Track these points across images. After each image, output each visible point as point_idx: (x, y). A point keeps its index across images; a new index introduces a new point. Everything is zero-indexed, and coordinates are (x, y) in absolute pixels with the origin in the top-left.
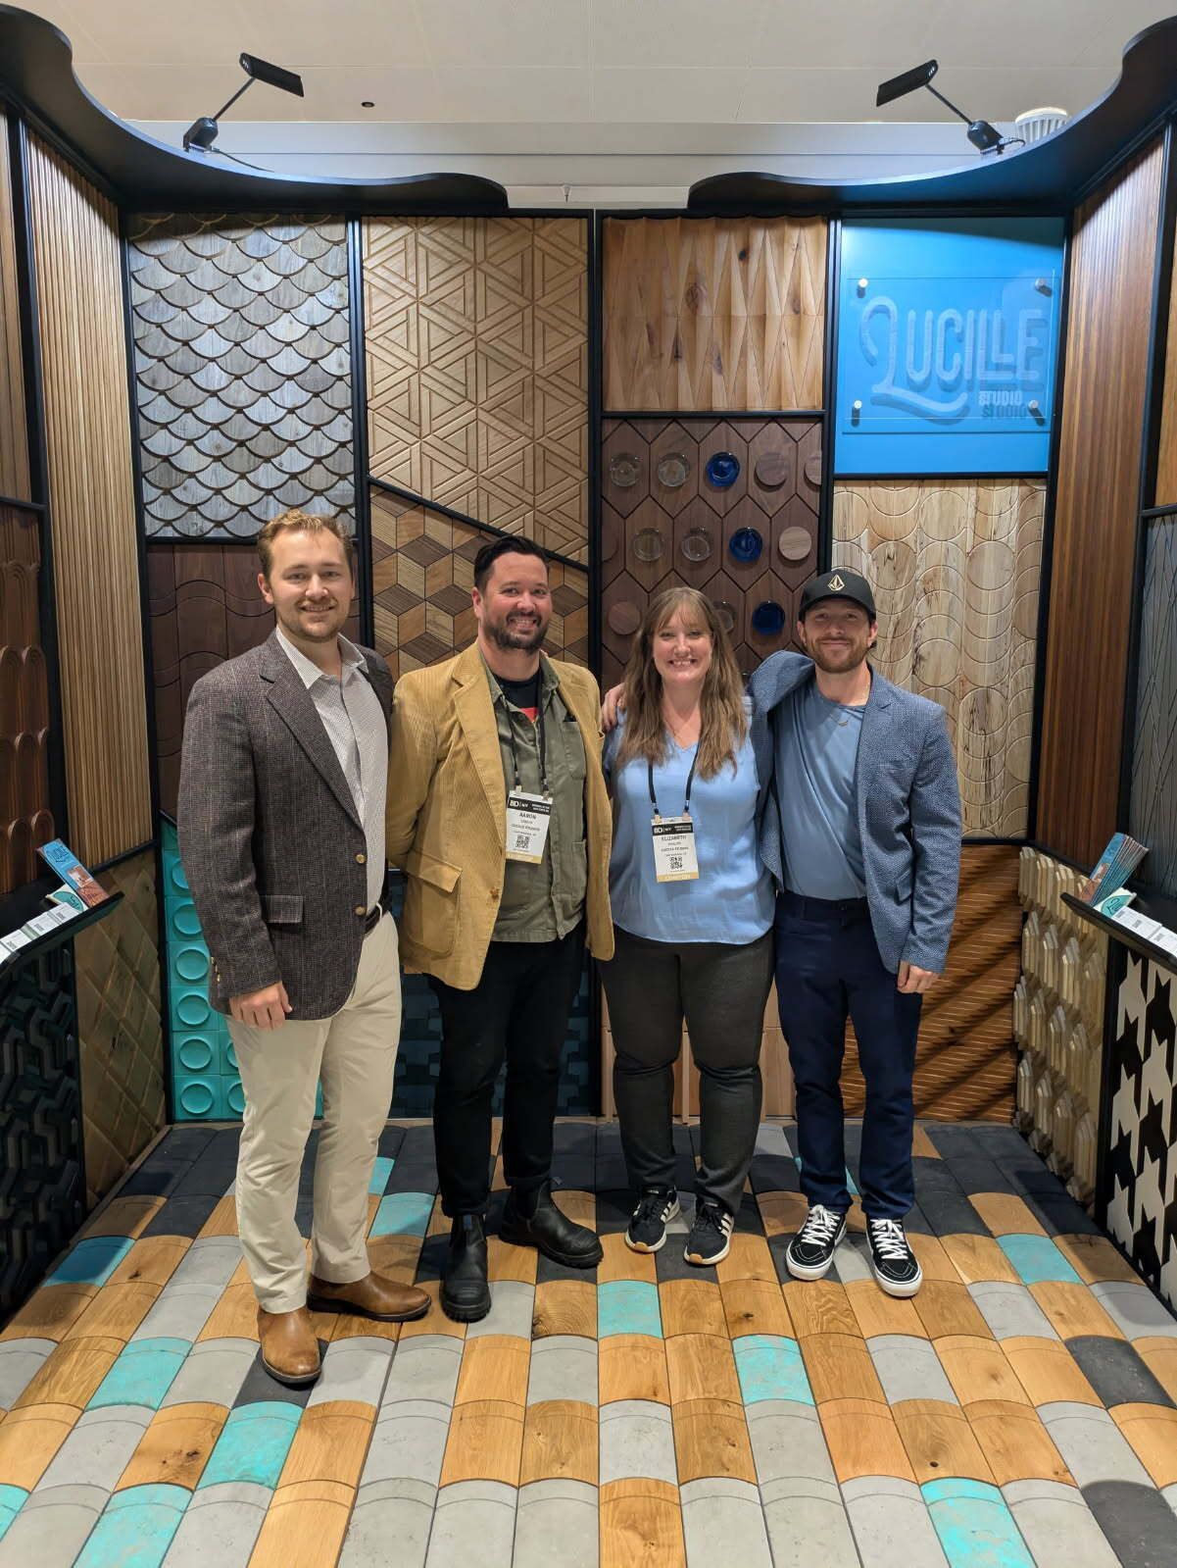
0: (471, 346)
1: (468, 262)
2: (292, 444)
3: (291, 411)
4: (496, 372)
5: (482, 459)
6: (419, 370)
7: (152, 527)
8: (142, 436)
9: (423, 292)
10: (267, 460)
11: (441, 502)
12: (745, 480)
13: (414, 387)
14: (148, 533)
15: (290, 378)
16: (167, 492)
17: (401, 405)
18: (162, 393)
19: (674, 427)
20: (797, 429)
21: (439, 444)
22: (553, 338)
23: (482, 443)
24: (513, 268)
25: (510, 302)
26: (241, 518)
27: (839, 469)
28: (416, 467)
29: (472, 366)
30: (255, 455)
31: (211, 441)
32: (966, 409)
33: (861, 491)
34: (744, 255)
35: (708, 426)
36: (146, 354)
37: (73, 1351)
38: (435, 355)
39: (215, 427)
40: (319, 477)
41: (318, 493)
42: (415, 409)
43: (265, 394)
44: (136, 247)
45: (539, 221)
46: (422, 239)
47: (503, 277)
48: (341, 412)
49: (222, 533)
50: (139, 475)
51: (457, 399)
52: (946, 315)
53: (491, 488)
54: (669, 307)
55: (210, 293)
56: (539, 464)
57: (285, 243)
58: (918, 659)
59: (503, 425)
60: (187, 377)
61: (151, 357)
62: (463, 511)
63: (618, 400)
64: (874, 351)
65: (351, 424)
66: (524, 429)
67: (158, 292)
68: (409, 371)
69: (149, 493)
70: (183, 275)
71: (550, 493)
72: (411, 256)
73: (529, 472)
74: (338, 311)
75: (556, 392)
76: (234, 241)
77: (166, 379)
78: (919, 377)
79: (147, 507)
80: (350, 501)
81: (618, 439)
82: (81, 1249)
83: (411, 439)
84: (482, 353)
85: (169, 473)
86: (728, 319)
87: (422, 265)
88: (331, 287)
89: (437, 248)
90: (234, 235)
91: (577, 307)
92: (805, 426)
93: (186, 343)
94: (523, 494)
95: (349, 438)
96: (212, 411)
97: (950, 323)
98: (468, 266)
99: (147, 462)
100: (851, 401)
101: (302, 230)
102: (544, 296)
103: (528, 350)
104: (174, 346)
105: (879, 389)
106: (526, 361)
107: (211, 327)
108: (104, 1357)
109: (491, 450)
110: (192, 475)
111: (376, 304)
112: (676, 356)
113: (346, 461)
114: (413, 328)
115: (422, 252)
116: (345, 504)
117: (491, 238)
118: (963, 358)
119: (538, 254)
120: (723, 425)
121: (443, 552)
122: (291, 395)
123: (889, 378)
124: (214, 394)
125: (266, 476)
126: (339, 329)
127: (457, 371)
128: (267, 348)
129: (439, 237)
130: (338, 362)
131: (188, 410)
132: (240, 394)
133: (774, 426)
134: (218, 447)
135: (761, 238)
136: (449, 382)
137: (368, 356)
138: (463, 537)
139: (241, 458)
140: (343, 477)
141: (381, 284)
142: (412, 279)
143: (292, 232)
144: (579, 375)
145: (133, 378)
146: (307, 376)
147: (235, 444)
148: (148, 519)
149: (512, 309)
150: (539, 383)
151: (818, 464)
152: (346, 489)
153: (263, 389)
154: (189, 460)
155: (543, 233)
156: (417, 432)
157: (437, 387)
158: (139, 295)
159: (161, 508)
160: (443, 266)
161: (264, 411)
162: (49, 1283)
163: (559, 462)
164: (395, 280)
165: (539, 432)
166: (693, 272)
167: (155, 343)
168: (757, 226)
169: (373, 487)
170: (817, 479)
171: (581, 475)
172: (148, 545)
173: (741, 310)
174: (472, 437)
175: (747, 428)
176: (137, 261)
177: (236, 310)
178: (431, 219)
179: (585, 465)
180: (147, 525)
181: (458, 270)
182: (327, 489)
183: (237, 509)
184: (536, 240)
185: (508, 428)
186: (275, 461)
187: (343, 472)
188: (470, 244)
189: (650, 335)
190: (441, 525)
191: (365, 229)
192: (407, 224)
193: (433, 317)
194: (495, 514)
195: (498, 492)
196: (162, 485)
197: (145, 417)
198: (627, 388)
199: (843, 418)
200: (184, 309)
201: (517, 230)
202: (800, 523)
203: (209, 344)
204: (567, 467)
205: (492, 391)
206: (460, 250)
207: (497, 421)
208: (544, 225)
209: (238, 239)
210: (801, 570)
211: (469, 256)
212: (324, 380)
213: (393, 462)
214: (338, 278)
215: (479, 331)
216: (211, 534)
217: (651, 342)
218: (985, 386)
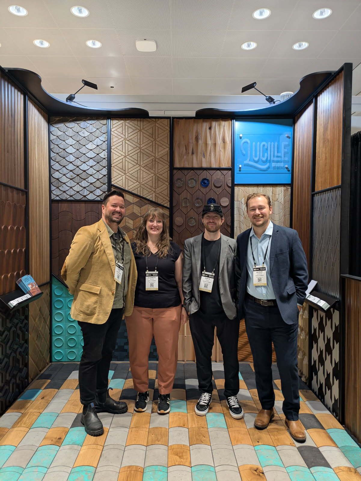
0: (139, 150)
1: (138, 129)
2: (91, 175)
3: (91, 167)
4: (145, 158)
5: (141, 179)
6: (125, 157)
7: (53, 197)
8: (52, 173)
9: (127, 137)
10: (85, 179)
11: (130, 190)
12: (211, 185)
13: (124, 161)
14: (52, 198)
15: (91, 158)
16: (58, 188)
17: (120, 165)
18: (57, 162)
19: (192, 171)
20: (225, 172)
21: (130, 176)
22: (160, 149)
23: (142, 175)
24: (150, 131)
26: (77, 195)
27: (236, 183)
28: (124, 181)
29: (139, 156)
30: (81, 178)
31: (70, 175)
32: (269, 168)
33: (242, 188)
34: (210, 128)
35: (201, 171)
36: (54, 152)
37: (26, 415)
38: (129, 153)
39: (71, 171)
40: (98, 184)
41: (98, 188)
42: (124, 167)
43: (84, 163)
44: (52, 125)
45: (157, 120)
46: (126, 124)
47: (148, 134)
48: (105, 167)
49: (72, 199)
50: (50, 183)
51: (135, 164)
52: (263, 143)
53: (144, 187)
54: (191, 141)
55: (71, 137)
56: (156, 181)
57: (91, 124)
59: (147, 171)
60: (64, 158)
61: (55, 153)
62: (136, 193)
63: (177, 165)
64: (244, 153)
65: (107, 170)
66: (153, 172)
67: (57, 136)
68: (123, 157)
69: (53, 188)
70: (64, 132)
71: (159, 188)
72: (124, 128)
73: (154, 183)
74: (104, 142)
75: (162, 163)
76: (78, 124)
77: (58, 159)
78: (256, 159)
79: (52, 192)
80: (106, 190)
81: (177, 174)
82: (27, 392)
83: (123, 174)
84: (142, 152)
85: (58, 183)
86: (206, 144)
87: (126, 130)
88: (103, 136)
89: (131, 126)
90: (78, 122)
91: (167, 141)
92: (227, 172)
93: (64, 150)
94: (152, 189)
95: (106, 174)
96: (71, 167)
97: (264, 146)
98: (139, 130)
99: (53, 180)
100: (238, 165)
101: (96, 121)
102: (158, 138)
103: (154, 152)
104: (61, 150)
105: (246, 162)
106: (153, 154)
107: (71, 145)
108: (34, 417)
109: (144, 177)
110: (64, 183)
111: (114, 140)
112: (193, 153)
113: (106, 180)
114: (124, 146)
115: (126, 127)
116: (105, 191)
117: (145, 123)
118: (267, 154)
119: (157, 128)
120: (205, 171)
121: (131, 204)
122: (91, 163)
123: (248, 159)
124: (71, 162)
125: (84, 184)
126: (105, 146)
127: (135, 157)
128: (86, 151)
129: (131, 123)
130: (104, 154)
131: (64, 167)
132: (78, 163)
133: (218, 171)
134: (72, 176)
135: (214, 124)
136: (133, 160)
137: (112, 153)
138: (136, 200)
139: (77, 179)
140: (104, 184)
141: (116, 135)
142: (124, 134)
143: (93, 122)
144: (167, 158)
145: (50, 158)
146: (96, 158)
147: (76, 175)
148: (52, 194)
149: (150, 141)
150: (157, 160)
151: (230, 181)
152: (105, 187)
154: (64, 179)
155: (158, 122)
157: (130, 161)
158: (52, 137)
159: (56, 192)
160: (132, 130)
161: (84, 167)
162: (19, 400)
163: (161, 180)
164: (119, 134)
165: (156, 173)
166: (197, 132)
167: (56, 149)
168: (213, 121)
169: (112, 187)
170: (230, 185)
171: (167, 184)
172: (52, 201)
173: (209, 142)
174: (139, 174)
175: (211, 172)
176: (52, 129)
177: (78, 141)
178: (129, 119)
179: (169, 181)
180: (52, 196)
181: (136, 131)
182: (100, 187)
183: (76, 192)
184: (156, 124)
185: (148, 171)
186: (87, 180)
187: (104, 183)
188: (139, 125)
189: (186, 148)
190: (130, 196)
191: (112, 121)
192: (123, 120)
193: (129, 143)
194: (144, 194)
195: (145, 188)
196: (56, 186)
197: (53, 168)
198: (180, 161)
199: (236, 170)
200: (64, 141)
201: (152, 121)
202: (226, 197)
203: (70, 150)
204: (164, 182)
205: (144, 162)
206: (136, 127)
207: (145, 170)
208: (158, 120)
209: (79, 123)
210: (226, 209)
211: (139, 128)
212: (100, 159)
213: (118, 180)
214: (104, 133)
215: (141, 147)
216: (69, 199)
217: (186, 150)
218: (274, 161)
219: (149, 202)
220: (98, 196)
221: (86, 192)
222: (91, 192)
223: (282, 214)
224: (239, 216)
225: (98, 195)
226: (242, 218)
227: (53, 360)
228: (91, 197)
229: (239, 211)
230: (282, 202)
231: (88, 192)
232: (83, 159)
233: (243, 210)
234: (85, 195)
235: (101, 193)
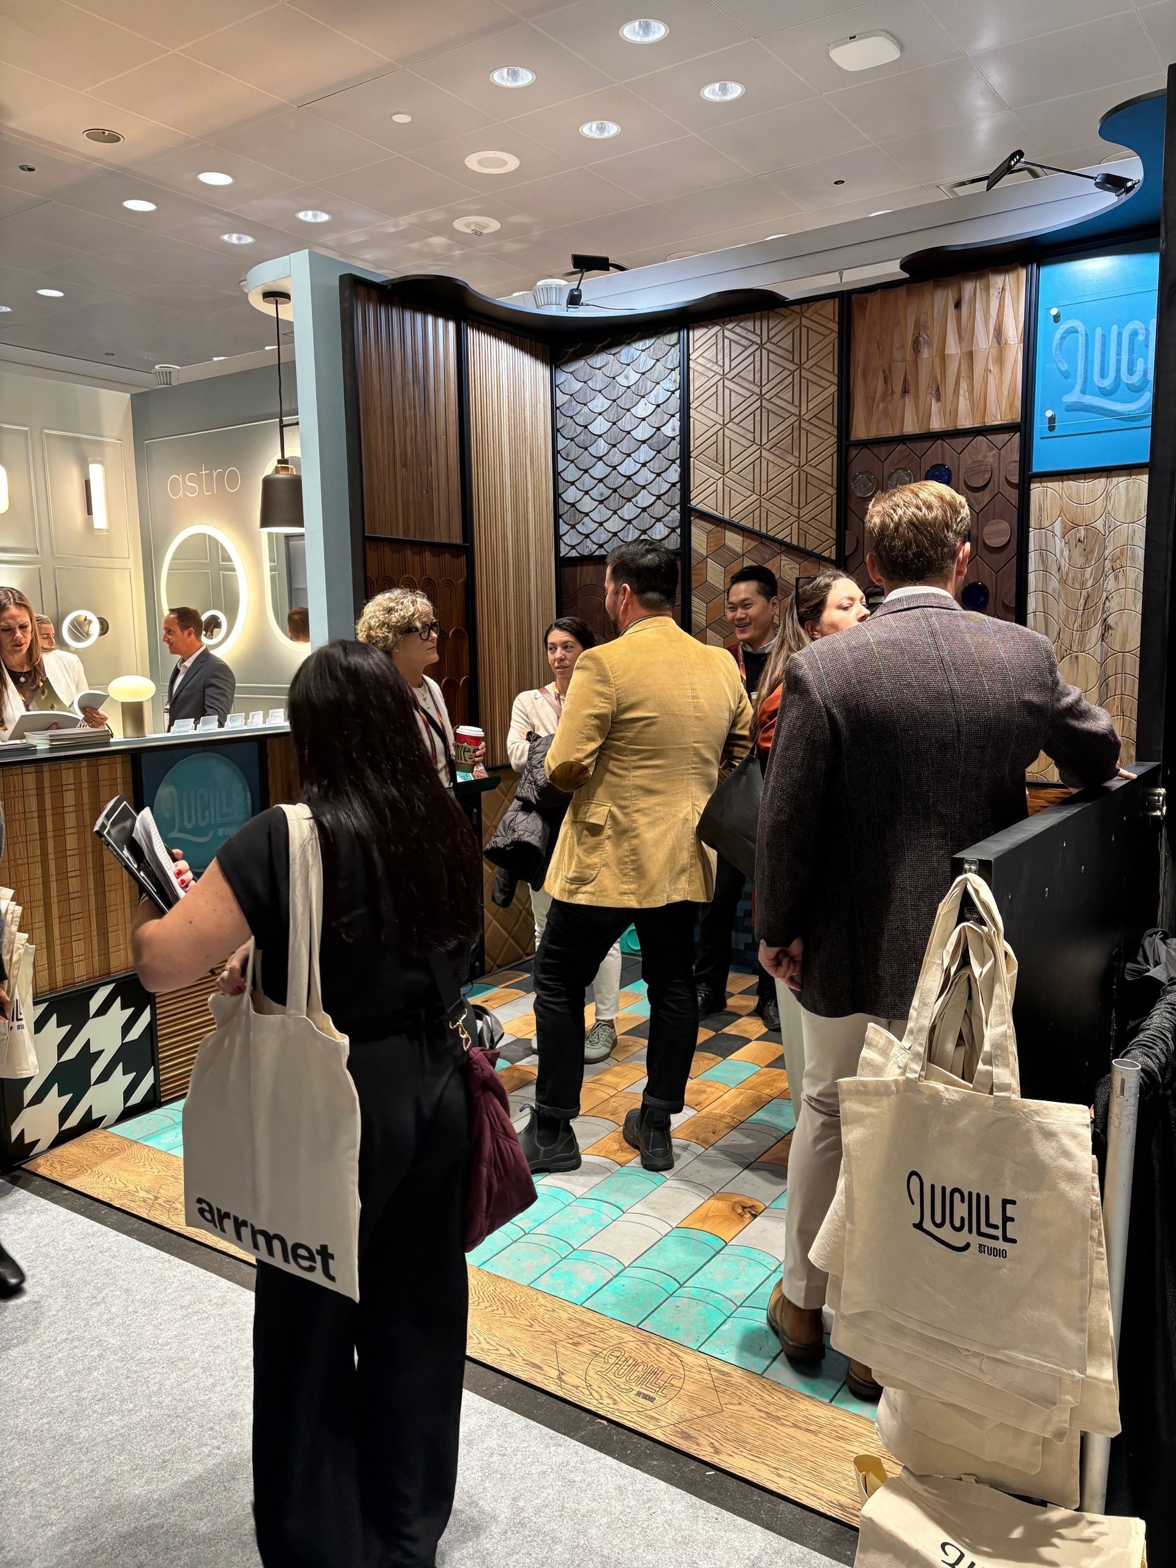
0: (758, 404)
1: (756, 344)
2: (644, 487)
3: (644, 465)
4: (774, 420)
5: (764, 485)
6: (724, 425)
7: (564, 551)
8: (560, 492)
9: (727, 370)
11: (736, 520)
13: (722, 439)
14: (561, 555)
15: (644, 442)
16: (573, 527)
17: (712, 452)
18: (571, 461)
19: (901, 447)
21: (735, 478)
22: (814, 390)
23: (764, 475)
24: (787, 343)
25: (785, 369)
27: (1036, 469)
28: (721, 495)
29: (758, 418)
30: (623, 498)
33: (1055, 486)
34: (958, 305)
35: (927, 444)
38: (734, 414)
39: (601, 481)
40: (659, 509)
41: (660, 520)
42: (720, 454)
44: (560, 368)
45: (805, 306)
46: (727, 333)
47: (780, 351)
48: (674, 462)
50: (557, 517)
51: (748, 444)
52: (1130, 326)
53: (769, 507)
54: (897, 355)
55: (600, 392)
56: (803, 485)
58: (1107, 627)
59: (778, 459)
61: (567, 439)
62: (749, 526)
63: (860, 431)
64: (1065, 365)
66: (791, 459)
67: (571, 395)
69: (564, 528)
70: (585, 382)
71: (810, 506)
72: (720, 346)
73: (796, 492)
74: (673, 392)
75: (815, 430)
76: (614, 355)
77: (575, 452)
78: (1107, 383)
80: (677, 524)
81: (859, 460)
85: (575, 514)
86: (943, 357)
87: (727, 351)
88: (670, 377)
89: (737, 338)
91: (831, 364)
92: (1006, 436)
93: (586, 427)
95: (679, 479)
96: (599, 470)
97: (1134, 334)
99: (563, 508)
100: (1043, 413)
101: (652, 341)
102: (808, 360)
103: (797, 403)
104: (580, 429)
105: (1073, 397)
106: (795, 410)
109: (770, 478)
110: (587, 514)
112: (905, 391)
113: (676, 496)
114: (720, 397)
115: (727, 342)
116: (674, 526)
117: (773, 324)
118: (1146, 363)
119: (804, 330)
120: (939, 442)
121: (738, 557)
122: (645, 453)
123: (1078, 387)
125: (628, 511)
126: (674, 404)
127: (748, 424)
128: (631, 424)
129: (738, 330)
130: (672, 428)
132: (615, 457)
133: (980, 438)
134: (602, 494)
135: (968, 288)
136: (742, 432)
137: (692, 419)
138: (750, 544)
140: (673, 507)
141: (700, 369)
142: (720, 363)
143: (648, 343)
144: (830, 415)
145: (555, 452)
146: (654, 440)
147: (611, 491)
148: (562, 545)
149: (787, 373)
150: (804, 425)
151: (1015, 468)
152: (676, 514)
154: (586, 504)
155: (807, 314)
156: (721, 471)
157: (735, 437)
158: (561, 399)
159: (570, 538)
160: (739, 349)
161: (628, 468)
163: (815, 482)
165: (803, 462)
166: (917, 325)
167: (571, 429)
168: (967, 278)
169: (693, 513)
170: (1015, 479)
171: (832, 491)
172: (562, 563)
173: (953, 348)
174: (757, 470)
175: (959, 442)
176: (561, 377)
177: (615, 401)
178: (733, 318)
179: (835, 484)
180: (562, 550)
181: (750, 350)
182: (665, 517)
183: (611, 535)
184: (802, 321)
185: (781, 461)
186: (634, 500)
187: (673, 504)
188: (758, 331)
189: (885, 378)
190: (736, 536)
191: (691, 334)
192: (716, 324)
193: (733, 386)
194: (771, 525)
195: (774, 509)
198: (868, 421)
199: (1039, 426)
200: (585, 404)
201: (790, 315)
203: (599, 426)
204: (822, 486)
205: (772, 435)
206: (751, 336)
207: (774, 457)
208: (808, 308)
213: (705, 494)
214: (674, 369)
215: (763, 393)
216: (597, 553)
217: (886, 383)
219: (783, 548)
221: (632, 534)
224: (1045, 577)
226: (1054, 583)
229: (1043, 561)
232: (624, 447)
233: (1058, 556)
235: (666, 531)
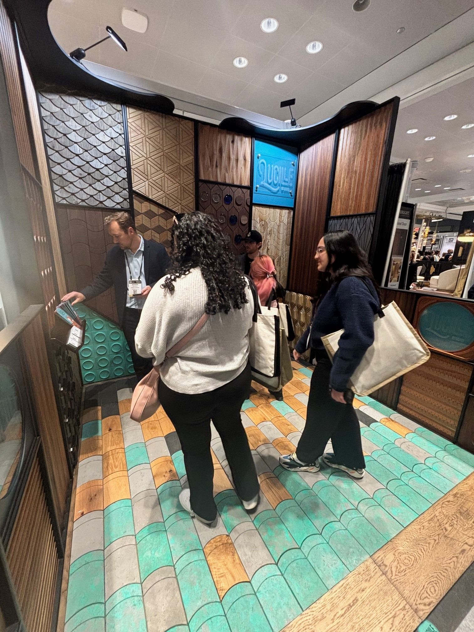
0: (162, 153)
2: (107, 176)
3: (106, 165)
4: (169, 163)
5: (166, 188)
6: (147, 158)
7: (58, 200)
8: (50, 166)
9: (147, 134)
10: (99, 181)
11: (155, 200)
12: (233, 202)
13: (146, 164)
14: (57, 202)
15: (105, 154)
16: (62, 188)
17: (142, 169)
18: (57, 152)
19: (216, 186)
20: (245, 190)
21: (153, 182)
22: (185, 155)
23: (166, 184)
24: (174, 132)
25: (173, 142)
26: (91, 200)
27: (254, 202)
28: (147, 188)
29: (162, 160)
30: (94, 179)
31: (77, 172)
32: (278, 191)
33: (258, 208)
34: (233, 142)
35: (225, 187)
36: (50, 136)
38: (151, 155)
39: (79, 167)
40: (116, 188)
41: (117, 193)
42: (146, 171)
43: (96, 158)
44: (41, 94)
46: (146, 116)
47: (171, 134)
48: (123, 168)
49: (84, 204)
50: (51, 180)
51: (159, 169)
52: (276, 167)
53: (169, 197)
54: (215, 152)
55: (73, 118)
56: (182, 192)
57: (100, 106)
58: (268, 249)
59: (172, 179)
60: (67, 147)
61: (52, 138)
62: (161, 203)
63: (202, 177)
64: (261, 173)
65: (126, 173)
66: (178, 181)
67: (52, 113)
68: (144, 158)
69: (56, 187)
70: (61, 109)
71: (185, 200)
72: (143, 121)
73: (179, 194)
74: (120, 135)
75: (186, 172)
76: (81, 101)
77: (58, 147)
79: (56, 192)
80: (128, 197)
81: (203, 187)
83: (146, 180)
84: (166, 157)
85: (63, 181)
86: (229, 158)
87: (146, 125)
88: (118, 126)
89: (151, 121)
90: (81, 99)
91: (192, 147)
93: (65, 135)
94: (178, 200)
95: (126, 177)
96: (77, 161)
97: (276, 169)
98: (160, 128)
99: (54, 176)
100: (255, 185)
101: (106, 103)
102: (182, 142)
103: (178, 158)
104: (61, 135)
105: (262, 183)
106: (178, 161)
107: (74, 131)
109: (169, 186)
110: (71, 183)
111: (132, 135)
112: (217, 166)
113: (125, 184)
114: (144, 145)
115: (146, 120)
116: (126, 198)
117: (167, 121)
118: (279, 178)
119: (181, 129)
120: (228, 187)
121: (156, 215)
122: (105, 160)
123: (264, 181)
124: (77, 155)
125: (98, 186)
126: (121, 141)
127: (158, 160)
128: (96, 142)
129: (152, 117)
130: (121, 151)
131: (68, 159)
132: (87, 157)
133: (240, 189)
134: (81, 174)
135: (237, 138)
136: (156, 163)
137: (130, 151)
138: (161, 211)
139: (89, 179)
140: (125, 189)
141: (134, 128)
142: (144, 129)
143: (103, 103)
144: (192, 167)
146: (111, 155)
147: (87, 174)
148: (56, 196)
149: (174, 144)
150: (182, 168)
151: (249, 200)
152: (126, 193)
153: (96, 156)
154: (70, 177)
155: (182, 122)
156: (147, 178)
157: (152, 165)
158: (45, 113)
159: (61, 193)
160: (153, 126)
161: (95, 163)
163: (187, 192)
164: (138, 128)
165: (182, 183)
166: (221, 144)
167: (51, 131)
168: (236, 135)
169: (134, 193)
170: (249, 204)
171: (193, 196)
172: (57, 206)
173: (233, 157)
174: (163, 181)
175: (234, 189)
177: (83, 127)
178: (149, 110)
179: (194, 194)
180: (56, 199)
181: (158, 129)
182: (120, 193)
183: (89, 196)
184: (180, 125)
186: (102, 181)
187: (125, 187)
188: (161, 121)
189: (210, 159)
190: (155, 207)
191: (128, 109)
193: (150, 142)
194: (170, 205)
195: (171, 199)
196: (61, 185)
197: (51, 160)
198: (205, 173)
199: (254, 189)
200: (63, 122)
202: (245, 214)
203: (73, 136)
204: (190, 194)
205: (168, 168)
206: (158, 123)
207: (170, 178)
209: (83, 101)
210: (245, 226)
211: (161, 125)
212: (117, 157)
213: (140, 186)
214: (120, 123)
215: (164, 149)
216: (81, 204)
217: (210, 161)
218: (282, 186)
220: (118, 204)
221: (102, 198)
222: (109, 198)
223: (285, 234)
225: (118, 202)
227: (84, 383)
228: (109, 204)
230: (286, 224)
231: (106, 198)
232: (93, 152)
234: (102, 200)
235: (122, 200)
